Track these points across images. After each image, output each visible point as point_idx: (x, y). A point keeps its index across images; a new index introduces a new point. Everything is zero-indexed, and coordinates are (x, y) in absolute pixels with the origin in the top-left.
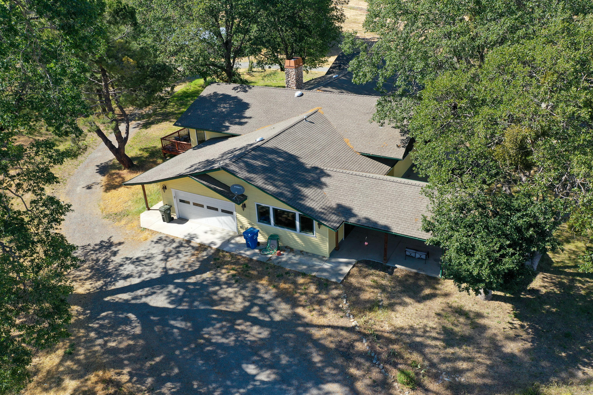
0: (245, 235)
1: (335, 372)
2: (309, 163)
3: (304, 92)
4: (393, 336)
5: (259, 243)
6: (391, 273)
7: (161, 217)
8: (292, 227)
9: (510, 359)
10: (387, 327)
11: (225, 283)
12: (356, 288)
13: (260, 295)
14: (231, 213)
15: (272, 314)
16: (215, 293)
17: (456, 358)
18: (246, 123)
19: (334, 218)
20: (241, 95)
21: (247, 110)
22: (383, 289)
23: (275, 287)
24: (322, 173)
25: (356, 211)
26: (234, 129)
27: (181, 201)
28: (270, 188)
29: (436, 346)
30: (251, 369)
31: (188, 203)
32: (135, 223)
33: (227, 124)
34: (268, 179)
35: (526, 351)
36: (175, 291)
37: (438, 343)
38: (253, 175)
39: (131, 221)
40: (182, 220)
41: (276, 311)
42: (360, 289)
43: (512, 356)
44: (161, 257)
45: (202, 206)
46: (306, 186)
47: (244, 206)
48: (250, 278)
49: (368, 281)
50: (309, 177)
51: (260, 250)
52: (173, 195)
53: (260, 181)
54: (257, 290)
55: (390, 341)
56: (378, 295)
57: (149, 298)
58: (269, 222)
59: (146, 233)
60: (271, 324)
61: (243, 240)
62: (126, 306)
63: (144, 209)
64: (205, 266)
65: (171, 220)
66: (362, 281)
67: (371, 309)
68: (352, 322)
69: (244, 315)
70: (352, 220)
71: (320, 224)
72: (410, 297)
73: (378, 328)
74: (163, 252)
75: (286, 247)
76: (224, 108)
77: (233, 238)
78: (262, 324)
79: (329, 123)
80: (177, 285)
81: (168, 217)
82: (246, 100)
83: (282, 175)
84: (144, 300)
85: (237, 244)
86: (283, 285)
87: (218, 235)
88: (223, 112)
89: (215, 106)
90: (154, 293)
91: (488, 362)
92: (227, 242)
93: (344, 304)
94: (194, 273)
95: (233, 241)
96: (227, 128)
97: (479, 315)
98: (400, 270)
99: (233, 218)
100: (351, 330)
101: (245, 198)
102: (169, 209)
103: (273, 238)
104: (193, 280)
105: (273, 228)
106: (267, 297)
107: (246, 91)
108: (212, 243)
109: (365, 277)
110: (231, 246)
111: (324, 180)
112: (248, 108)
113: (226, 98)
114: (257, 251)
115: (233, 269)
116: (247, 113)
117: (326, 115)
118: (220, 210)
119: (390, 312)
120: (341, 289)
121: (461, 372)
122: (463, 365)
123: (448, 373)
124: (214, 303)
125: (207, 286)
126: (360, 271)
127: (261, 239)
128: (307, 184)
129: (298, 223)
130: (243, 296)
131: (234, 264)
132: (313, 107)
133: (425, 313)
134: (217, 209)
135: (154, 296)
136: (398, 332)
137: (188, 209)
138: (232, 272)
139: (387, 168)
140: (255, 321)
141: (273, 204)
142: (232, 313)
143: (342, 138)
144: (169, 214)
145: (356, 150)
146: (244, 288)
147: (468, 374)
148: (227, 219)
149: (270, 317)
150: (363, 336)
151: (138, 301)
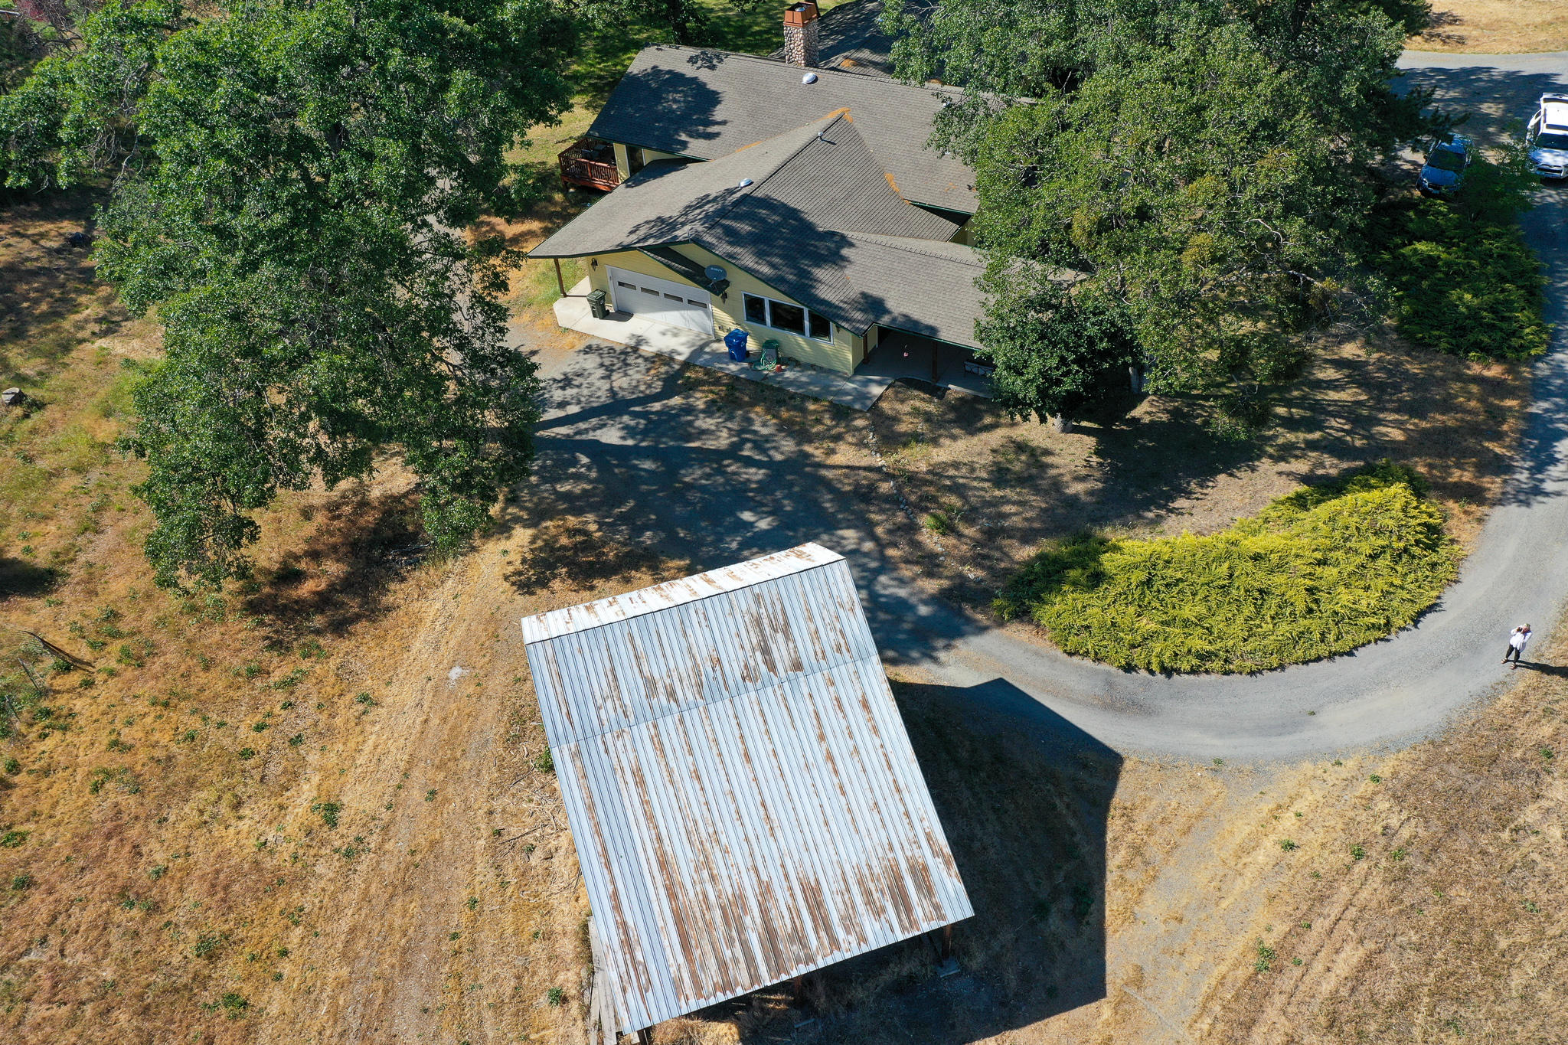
0: (728, 340)
1: (851, 517)
2: (823, 224)
3: (819, 73)
4: (929, 477)
5: (748, 353)
6: (941, 398)
7: (589, 309)
8: (800, 329)
9: (1073, 501)
10: (923, 467)
11: (703, 411)
12: (888, 418)
13: (755, 428)
14: (705, 306)
15: (772, 453)
16: (690, 423)
17: (1006, 501)
18: (718, 134)
19: (858, 315)
20: (704, 75)
21: (718, 107)
22: (928, 417)
23: (774, 417)
24: (844, 241)
25: (890, 304)
26: (696, 147)
27: (621, 284)
28: (765, 269)
29: (983, 489)
30: (747, 516)
31: (633, 287)
32: (548, 320)
33: (684, 137)
34: (760, 255)
35: (1091, 493)
36: (632, 423)
37: (986, 485)
38: (738, 250)
39: (538, 316)
40: (623, 315)
41: (776, 448)
42: (896, 419)
43: (1075, 498)
44: (601, 372)
45: (657, 293)
46: (819, 266)
47: (725, 296)
48: (740, 405)
49: (906, 408)
50: (823, 247)
51: (751, 363)
52: (609, 275)
53: (749, 260)
54: (750, 421)
55: (926, 482)
56: (921, 427)
57: (598, 432)
58: (763, 321)
59: (570, 338)
60: (770, 464)
61: (723, 348)
62: (570, 445)
63: (555, 293)
64: (670, 389)
65: (605, 315)
66: (898, 406)
67: (905, 445)
68: (879, 461)
69: (733, 452)
70: (885, 320)
71: (839, 327)
72: (962, 428)
73: (912, 468)
74: (602, 365)
75: (790, 359)
76: (675, 102)
77: (707, 344)
78: (758, 465)
79: (861, 141)
80: (635, 415)
81: (600, 310)
82: (712, 86)
83: (782, 247)
84: (590, 436)
85: (713, 353)
86: (785, 414)
87: (683, 339)
88: (674, 111)
89: (657, 96)
90: (604, 425)
91: (1043, 505)
92: (699, 351)
93: (872, 439)
94: (656, 398)
95: (707, 350)
96: (684, 145)
97: (1047, 452)
98: (955, 391)
99: (707, 314)
100: (878, 470)
101: (727, 283)
102: (603, 298)
103: (769, 345)
104: (657, 406)
105: (768, 330)
106: (765, 431)
107: (713, 67)
108: (673, 351)
109: (902, 401)
110: (707, 357)
111: (845, 252)
112: (719, 102)
113: (676, 79)
114: (745, 365)
115: (712, 392)
116: (719, 113)
117: (857, 125)
118: (685, 301)
119: (930, 448)
120: (867, 419)
121: (1006, 516)
122: (1008, 509)
123: (989, 518)
124: (690, 438)
125: (678, 415)
126: (897, 393)
127: (751, 345)
128: (820, 260)
129: (807, 323)
130: (730, 429)
131: (714, 384)
132: (833, 108)
133: (978, 449)
134: (681, 300)
135: (604, 430)
136: (937, 472)
137: (630, 298)
138: (711, 396)
139: (953, 227)
140: (749, 462)
141: (770, 295)
142: (717, 452)
143: (881, 173)
144: (603, 306)
145: (903, 196)
146: (730, 418)
147: (1014, 518)
148: (697, 314)
149: (769, 456)
150: (888, 477)
151: (584, 437)
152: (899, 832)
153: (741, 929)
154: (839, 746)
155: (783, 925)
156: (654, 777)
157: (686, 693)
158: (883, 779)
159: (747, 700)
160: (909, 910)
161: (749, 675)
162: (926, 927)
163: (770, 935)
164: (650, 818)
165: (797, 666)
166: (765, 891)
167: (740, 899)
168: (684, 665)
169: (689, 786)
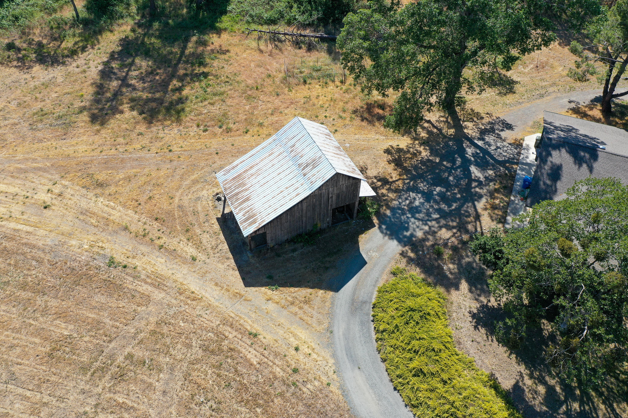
152: (264, 214)
153: (238, 188)
154: (285, 193)
155: (240, 196)
156: (271, 157)
157: (293, 154)
158: (277, 205)
159: (294, 167)
160: (245, 222)
161: (300, 165)
162: (241, 227)
163: (237, 194)
164: (262, 160)
165: (305, 175)
166: (246, 190)
167: (245, 185)
168: (299, 150)
169: (270, 165)
